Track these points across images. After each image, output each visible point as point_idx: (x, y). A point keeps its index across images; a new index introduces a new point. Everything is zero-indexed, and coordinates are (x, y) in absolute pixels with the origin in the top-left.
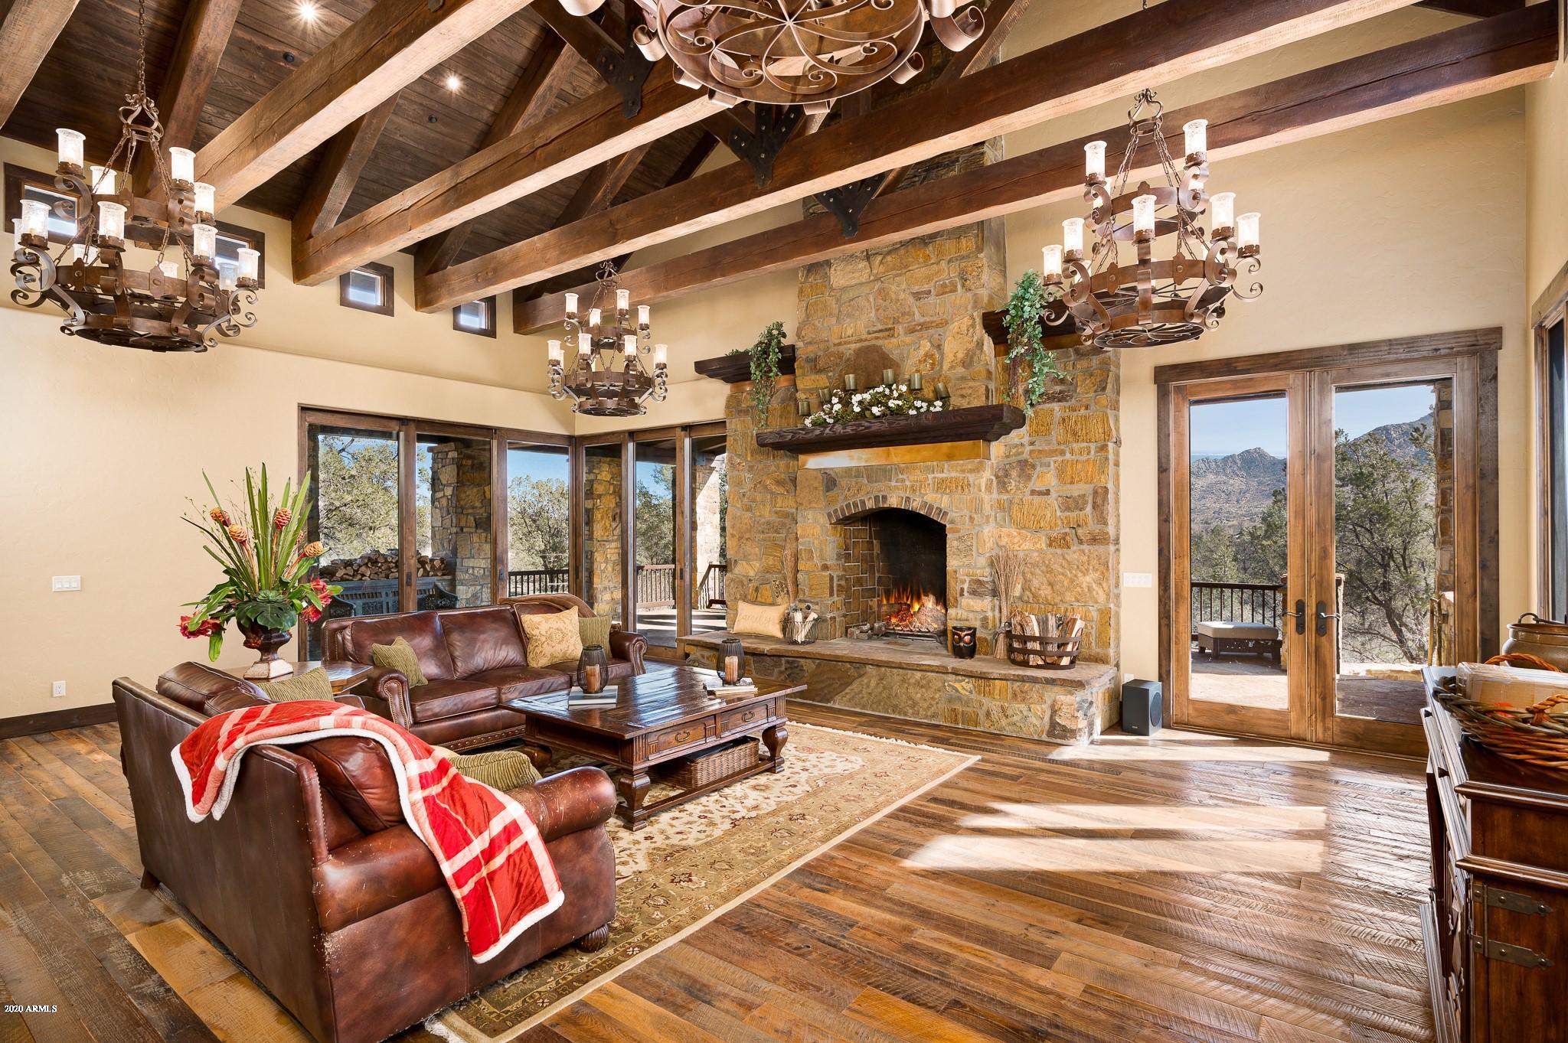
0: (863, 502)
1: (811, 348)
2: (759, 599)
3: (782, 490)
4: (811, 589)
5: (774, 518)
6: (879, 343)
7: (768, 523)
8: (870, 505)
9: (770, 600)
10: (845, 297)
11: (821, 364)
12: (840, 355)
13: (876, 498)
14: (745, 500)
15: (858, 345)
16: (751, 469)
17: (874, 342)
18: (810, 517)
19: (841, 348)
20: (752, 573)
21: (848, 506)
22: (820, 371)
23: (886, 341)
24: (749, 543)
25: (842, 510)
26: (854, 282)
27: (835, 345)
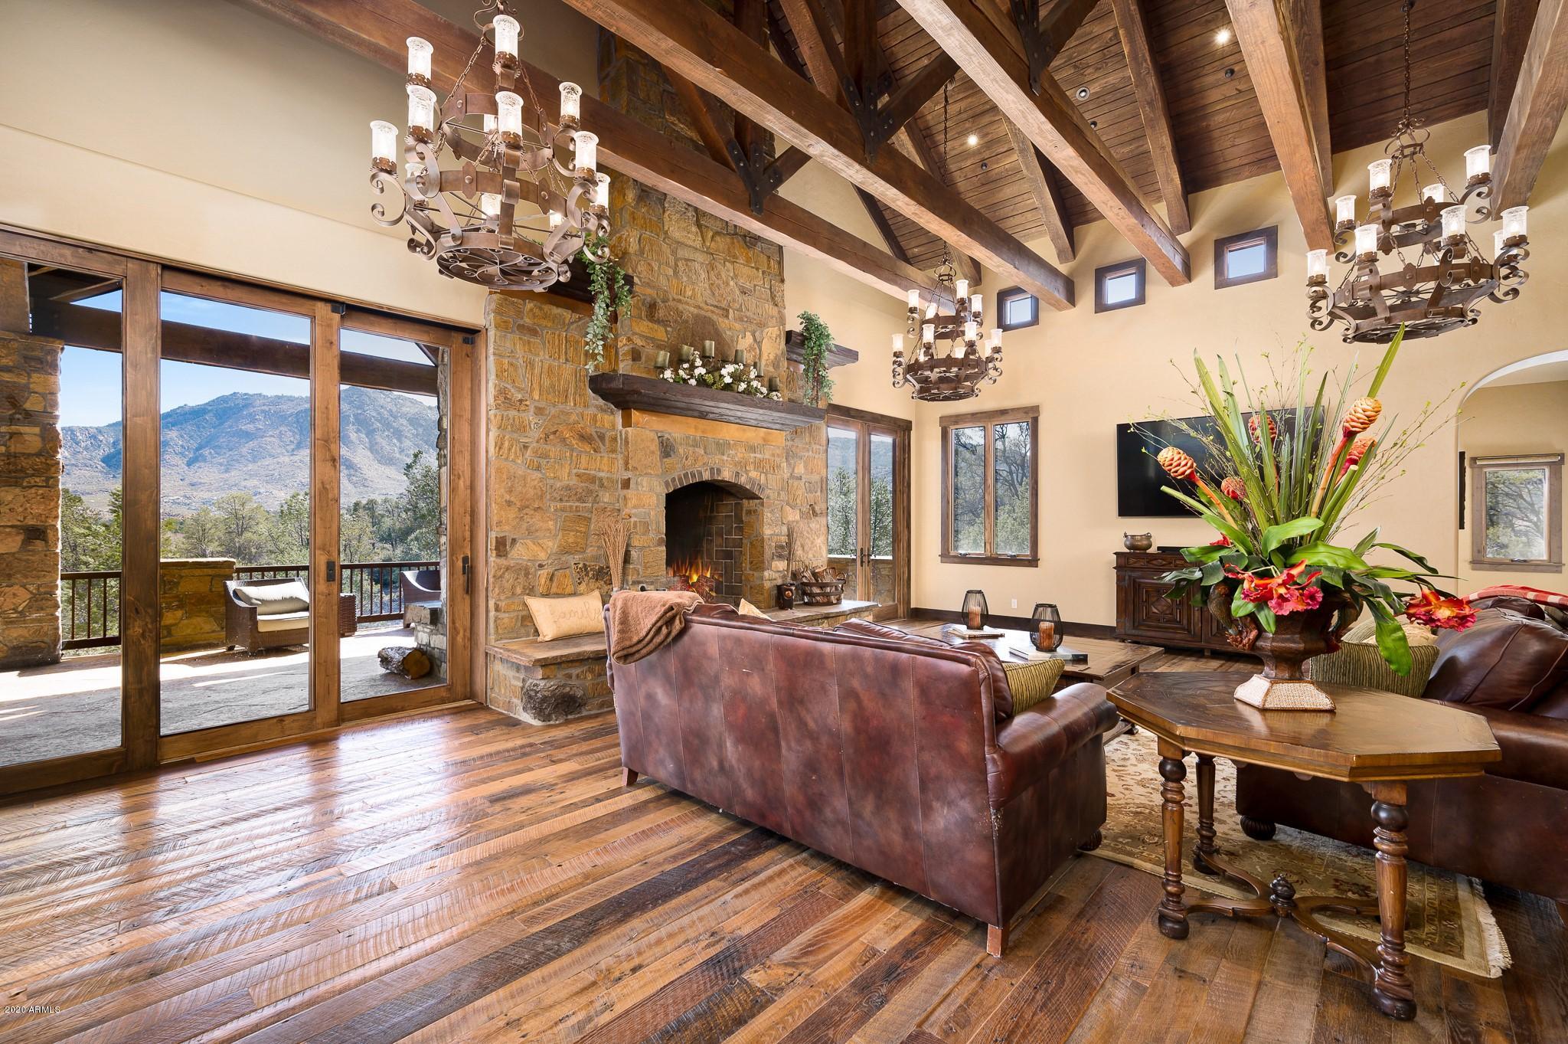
0: (700, 473)
1: (649, 291)
2: (554, 590)
3: (588, 448)
4: (646, 568)
5: (574, 481)
6: (715, 318)
7: (568, 488)
8: (706, 476)
9: (569, 590)
10: (681, 253)
11: (661, 313)
12: (680, 314)
13: (712, 469)
14: (529, 452)
15: (696, 311)
16: (539, 411)
17: (709, 314)
18: (645, 484)
19: (681, 307)
20: (542, 556)
21: (686, 475)
22: (658, 322)
23: (720, 320)
24: (538, 516)
25: (680, 479)
26: (690, 243)
27: (674, 300)
